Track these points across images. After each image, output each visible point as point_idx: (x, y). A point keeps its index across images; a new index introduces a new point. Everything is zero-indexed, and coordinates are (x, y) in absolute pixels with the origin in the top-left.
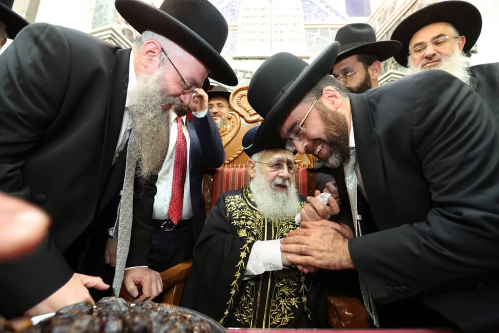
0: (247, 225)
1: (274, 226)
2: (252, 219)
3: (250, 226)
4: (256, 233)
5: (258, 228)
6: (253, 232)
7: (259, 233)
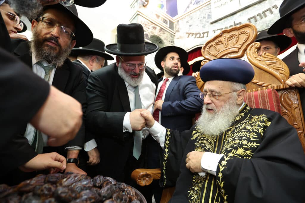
0: (203, 143)
1: (224, 140)
3: (205, 144)
4: (208, 148)
5: (210, 144)
6: (206, 148)
7: (211, 148)
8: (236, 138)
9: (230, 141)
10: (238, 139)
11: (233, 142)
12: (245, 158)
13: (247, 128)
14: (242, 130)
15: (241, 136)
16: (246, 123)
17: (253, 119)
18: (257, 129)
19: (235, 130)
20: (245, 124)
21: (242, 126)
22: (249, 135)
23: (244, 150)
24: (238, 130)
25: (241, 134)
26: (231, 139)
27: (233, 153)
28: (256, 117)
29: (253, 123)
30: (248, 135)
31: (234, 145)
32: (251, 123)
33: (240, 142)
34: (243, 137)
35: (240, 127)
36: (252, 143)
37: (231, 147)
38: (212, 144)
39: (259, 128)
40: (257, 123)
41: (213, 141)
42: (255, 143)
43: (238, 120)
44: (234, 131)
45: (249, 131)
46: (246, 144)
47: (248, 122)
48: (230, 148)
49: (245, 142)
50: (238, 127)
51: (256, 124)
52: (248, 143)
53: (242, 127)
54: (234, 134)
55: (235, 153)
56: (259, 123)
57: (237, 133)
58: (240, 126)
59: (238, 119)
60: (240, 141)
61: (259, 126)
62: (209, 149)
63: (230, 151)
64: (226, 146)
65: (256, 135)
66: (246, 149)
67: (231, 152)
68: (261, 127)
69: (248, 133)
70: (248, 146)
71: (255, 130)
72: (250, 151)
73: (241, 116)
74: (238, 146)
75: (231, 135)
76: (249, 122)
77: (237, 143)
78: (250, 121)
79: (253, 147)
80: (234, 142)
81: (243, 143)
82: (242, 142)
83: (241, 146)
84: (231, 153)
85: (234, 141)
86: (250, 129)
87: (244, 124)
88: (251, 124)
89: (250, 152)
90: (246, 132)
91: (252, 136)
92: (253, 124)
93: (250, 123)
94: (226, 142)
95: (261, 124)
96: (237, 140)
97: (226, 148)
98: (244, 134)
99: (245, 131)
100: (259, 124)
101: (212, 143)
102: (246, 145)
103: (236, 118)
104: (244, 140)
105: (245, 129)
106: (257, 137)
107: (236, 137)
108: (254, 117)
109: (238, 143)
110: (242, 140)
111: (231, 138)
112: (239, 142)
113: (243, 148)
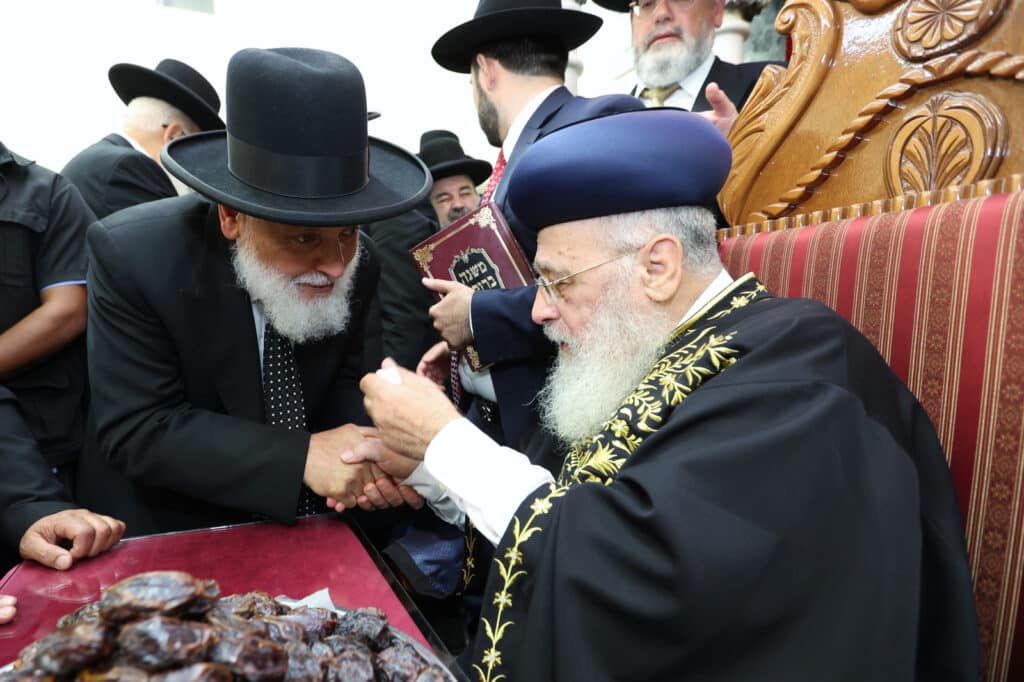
12: (609, 481)
13: (661, 379)
21: (654, 374)
22: (646, 408)
23: (612, 453)
30: (645, 404)
36: (640, 439)
39: (677, 385)
45: (658, 391)
46: (626, 436)
47: (681, 359)
49: (620, 427)
52: (629, 435)
65: (659, 410)
66: (619, 454)
69: (652, 398)
70: (628, 446)
76: (685, 357)
78: (690, 355)
81: (613, 428)
82: (610, 425)
83: (607, 438)
86: (667, 384)
87: (666, 363)
90: (647, 393)
91: (649, 412)
93: (683, 362)
95: (690, 372)
98: (639, 397)
102: (622, 440)
104: (622, 417)
105: (655, 381)
106: (658, 419)
113: (611, 446)
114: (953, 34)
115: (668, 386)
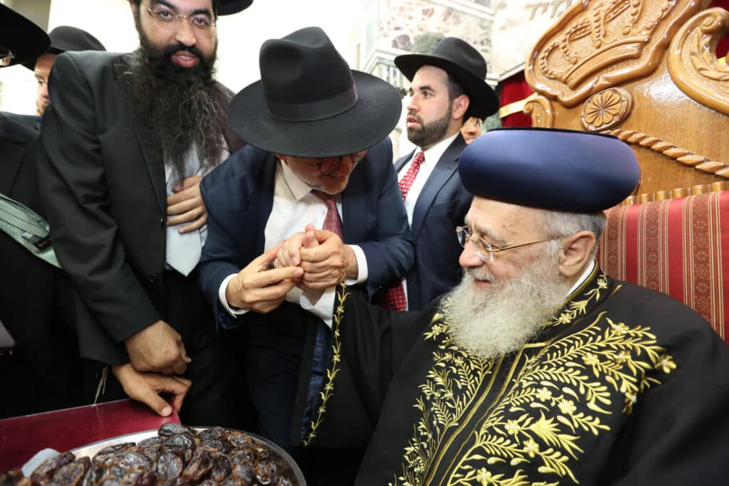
0: (454, 364)
1: (512, 378)
2: (466, 356)
3: (457, 368)
4: (462, 386)
5: (472, 376)
6: (458, 382)
7: (469, 387)
8: (543, 383)
9: (525, 384)
10: (550, 388)
11: (532, 393)
12: (551, 450)
13: (583, 358)
14: (568, 360)
15: (562, 380)
16: (585, 340)
17: (610, 333)
18: (618, 378)
19: (549, 355)
20: (582, 342)
21: (572, 350)
22: (586, 389)
24: (557, 357)
25: (563, 373)
26: (528, 381)
27: (521, 424)
28: (621, 329)
29: (608, 347)
30: (582, 383)
31: (531, 402)
32: (602, 344)
33: (554, 399)
34: (565, 385)
35: (566, 350)
36: (590, 418)
37: (522, 405)
38: (476, 378)
39: (622, 375)
40: (623, 357)
41: (484, 372)
42: (597, 420)
43: (567, 324)
44: (544, 358)
45: (587, 370)
46: (571, 413)
47: (591, 339)
48: (517, 406)
49: (567, 407)
50: (558, 347)
51: (616, 357)
52: (576, 413)
53: (569, 353)
54: (542, 367)
55: (528, 426)
56: (629, 357)
57: (550, 366)
58: (566, 345)
59: (565, 319)
60: (552, 396)
61: (626, 369)
62: (465, 388)
63: (515, 416)
64: (510, 396)
65: (608, 394)
66: (563, 429)
67: (517, 419)
68: (630, 373)
69: (586, 378)
70: (572, 423)
71: (609, 378)
72: (573, 438)
73: (578, 311)
74: (544, 410)
75: (534, 369)
76: (595, 338)
77: (543, 400)
78: (600, 337)
79: (586, 429)
80: (536, 392)
81: (560, 406)
82: (557, 403)
83: (553, 412)
84: (516, 422)
85: (534, 390)
86: (594, 365)
87: (579, 341)
88: (601, 349)
89: (573, 441)
90: (578, 372)
91: (595, 394)
92: (606, 353)
93: (596, 343)
94: (516, 385)
95: (633, 365)
96: (545, 389)
97: (507, 403)
98: (573, 376)
99: (575, 368)
100: (627, 360)
101: (478, 376)
102: (567, 416)
103: (559, 316)
104: (568, 397)
105: (579, 359)
106: (608, 402)
107: (546, 380)
108: (614, 326)
109: (547, 400)
110: (562, 397)
111: (531, 379)
112: (549, 399)
113: (556, 421)
114: (608, 121)
115: (596, 366)
